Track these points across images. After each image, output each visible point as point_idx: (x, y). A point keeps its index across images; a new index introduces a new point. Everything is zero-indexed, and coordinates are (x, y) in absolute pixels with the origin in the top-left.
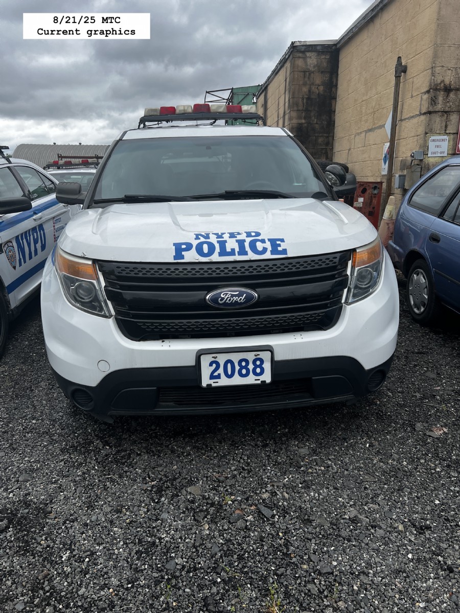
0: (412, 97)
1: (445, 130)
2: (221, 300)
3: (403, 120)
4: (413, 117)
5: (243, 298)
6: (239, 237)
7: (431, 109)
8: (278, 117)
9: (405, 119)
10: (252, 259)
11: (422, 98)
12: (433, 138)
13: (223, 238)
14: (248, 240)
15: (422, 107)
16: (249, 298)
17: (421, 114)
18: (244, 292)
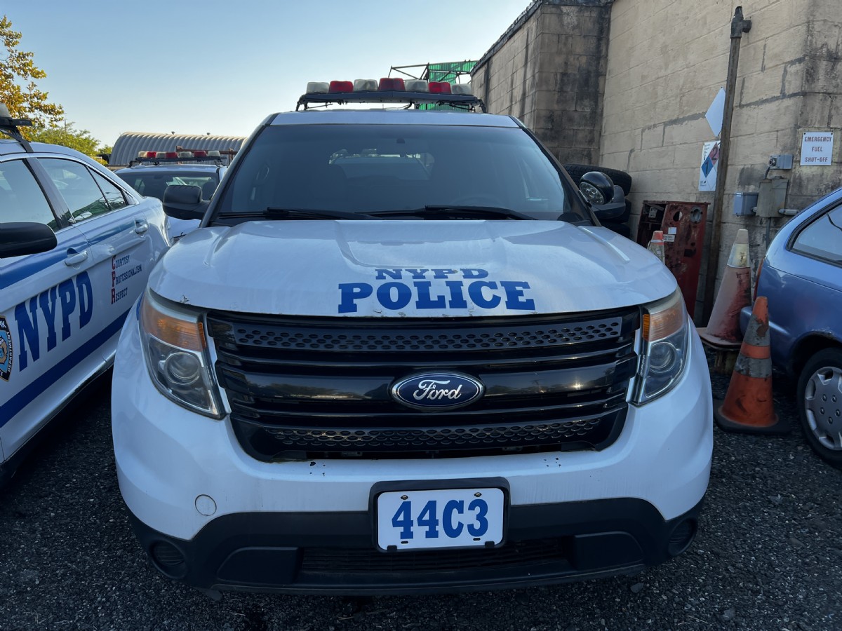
0: (763, 69)
1: (829, 124)
2: (419, 394)
3: (744, 106)
4: (766, 101)
5: (457, 392)
6: (452, 278)
7: (806, 88)
8: (511, 101)
9: (748, 105)
10: (474, 315)
11: (785, 71)
12: (808, 135)
13: (424, 277)
14: (467, 283)
15: (787, 84)
16: (468, 392)
17: (784, 96)
18: (461, 381)
